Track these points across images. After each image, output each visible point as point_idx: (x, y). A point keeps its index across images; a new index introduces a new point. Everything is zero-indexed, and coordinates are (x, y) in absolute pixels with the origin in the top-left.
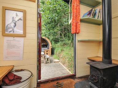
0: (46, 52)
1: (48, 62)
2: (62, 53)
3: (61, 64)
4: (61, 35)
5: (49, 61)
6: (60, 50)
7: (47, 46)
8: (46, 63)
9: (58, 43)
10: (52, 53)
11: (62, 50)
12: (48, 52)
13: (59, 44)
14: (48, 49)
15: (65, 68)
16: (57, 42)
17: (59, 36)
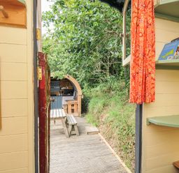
0: (70, 107)
1: (73, 132)
2: (105, 111)
3: (102, 138)
4: (102, 67)
5: (76, 131)
6: (100, 105)
7: (73, 93)
8: (70, 135)
9: (96, 86)
10: (84, 110)
11: (105, 105)
12: (75, 108)
13: (98, 88)
14: (75, 99)
15: (113, 151)
16: (95, 83)
17: (99, 70)
